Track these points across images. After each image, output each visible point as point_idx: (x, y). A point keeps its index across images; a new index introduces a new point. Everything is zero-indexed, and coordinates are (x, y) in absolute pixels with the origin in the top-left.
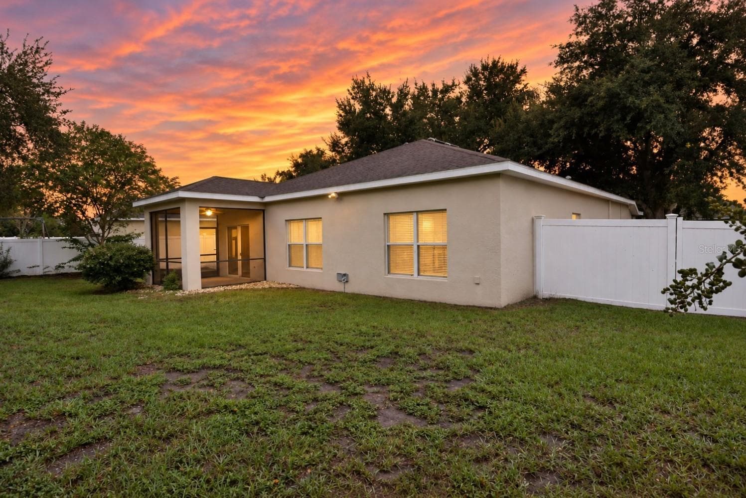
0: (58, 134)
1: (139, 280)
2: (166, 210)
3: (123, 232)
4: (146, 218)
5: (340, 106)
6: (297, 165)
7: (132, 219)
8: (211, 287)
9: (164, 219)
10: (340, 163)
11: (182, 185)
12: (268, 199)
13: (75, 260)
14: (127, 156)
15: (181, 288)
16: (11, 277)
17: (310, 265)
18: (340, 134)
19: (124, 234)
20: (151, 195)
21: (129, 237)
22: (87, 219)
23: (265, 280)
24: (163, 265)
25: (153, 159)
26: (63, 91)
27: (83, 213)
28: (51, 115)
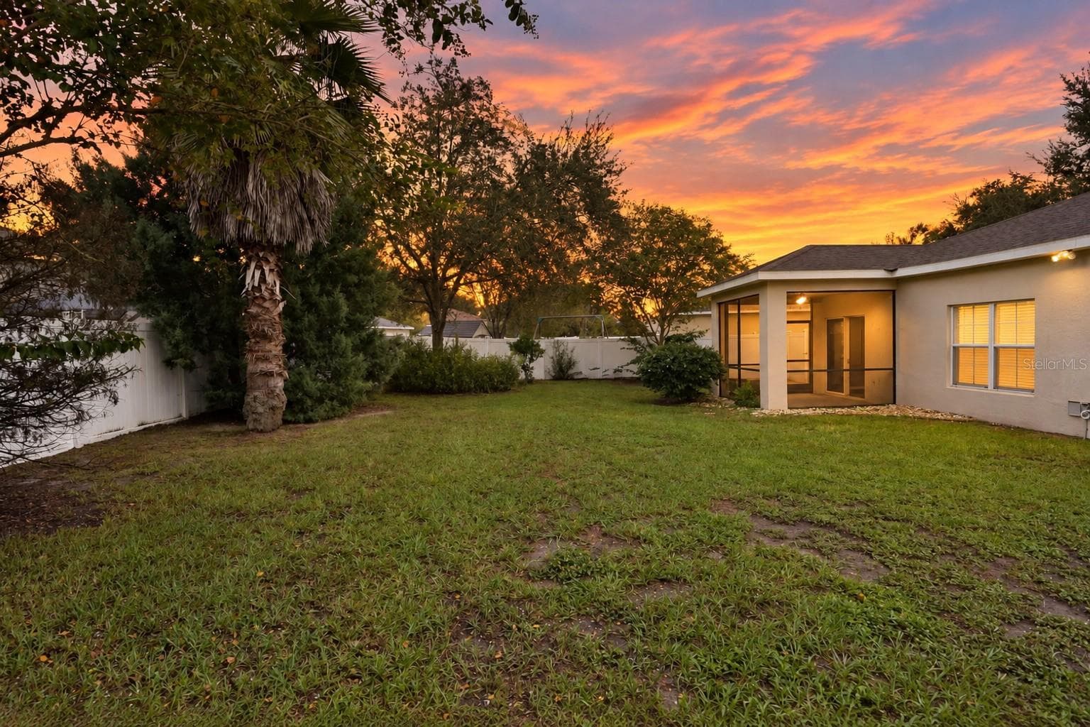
0: (619, 216)
1: (703, 390)
2: (739, 299)
3: (683, 330)
4: (714, 312)
5: (1070, 87)
6: (965, 212)
7: (695, 313)
8: (801, 408)
9: (736, 312)
10: (1073, 194)
11: (760, 264)
12: (901, 273)
13: (633, 362)
14: (690, 233)
15: (758, 406)
16: (573, 379)
17: (1001, 384)
18: (1072, 138)
19: (684, 333)
20: (719, 281)
21: (691, 337)
22: (646, 315)
23: (894, 403)
24: (733, 373)
25: (720, 233)
26: (623, 168)
27: (642, 309)
28: (613, 198)
